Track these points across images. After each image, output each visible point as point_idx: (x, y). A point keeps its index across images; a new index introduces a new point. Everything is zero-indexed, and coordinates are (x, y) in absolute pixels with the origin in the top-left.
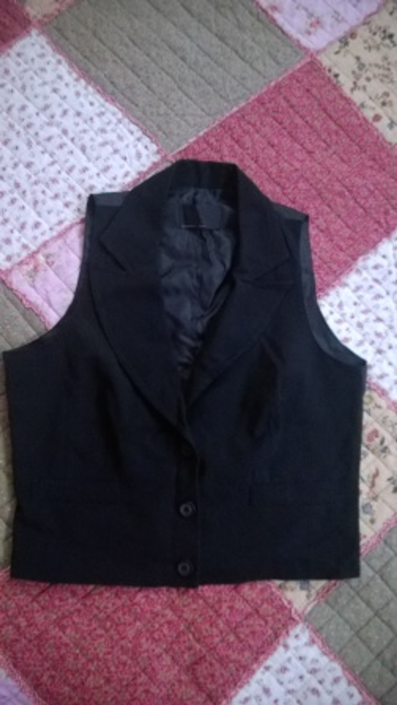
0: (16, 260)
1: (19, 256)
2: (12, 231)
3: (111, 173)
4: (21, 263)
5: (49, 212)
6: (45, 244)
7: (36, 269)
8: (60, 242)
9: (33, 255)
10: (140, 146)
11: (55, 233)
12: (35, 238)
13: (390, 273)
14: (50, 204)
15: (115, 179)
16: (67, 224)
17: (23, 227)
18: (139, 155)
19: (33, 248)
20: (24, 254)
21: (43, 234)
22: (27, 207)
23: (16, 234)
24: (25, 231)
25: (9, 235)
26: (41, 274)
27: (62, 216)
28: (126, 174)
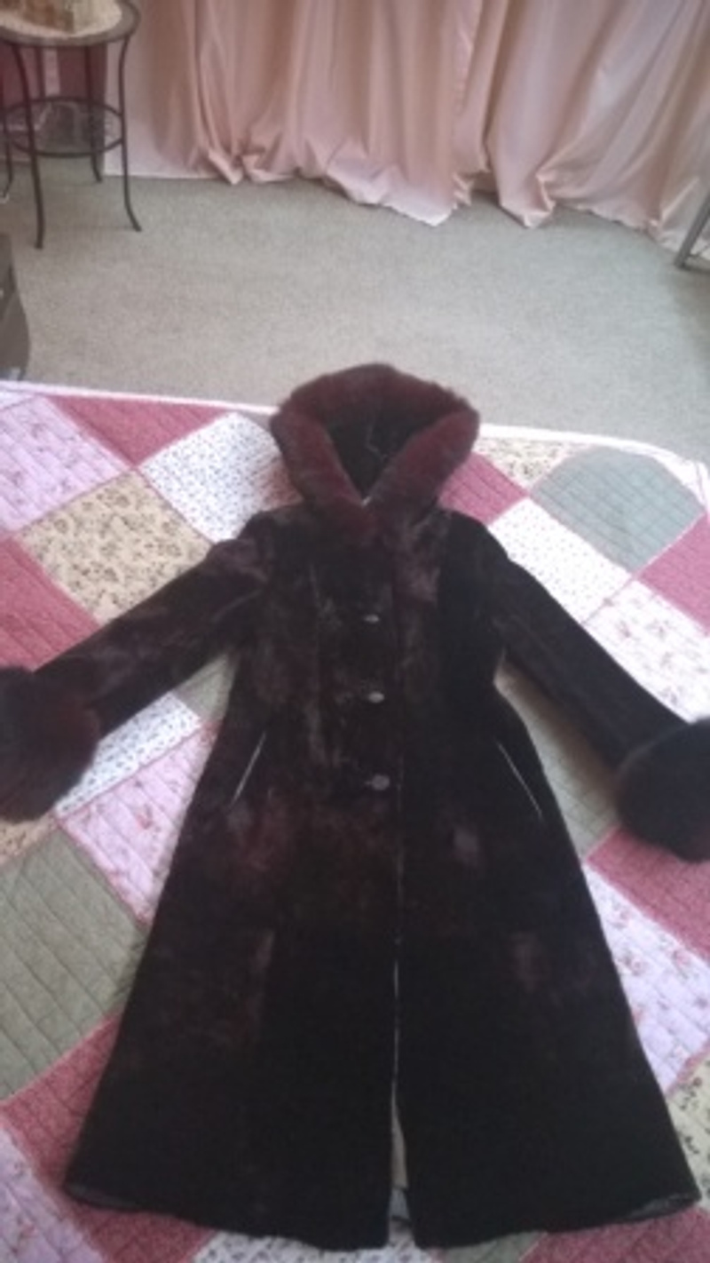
0: (72, 810)
1: (75, 805)
3: (159, 739)
4: (76, 813)
6: (97, 797)
7: (89, 817)
8: (111, 795)
9: (87, 806)
10: (185, 718)
11: (106, 788)
12: (90, 792)
15: (162, 743)
16: (118, 780)
18: (183, 724)
19: (88, 799)
20: (80, 805)
21: (97, 788)
26: (93, 820)
27: (114, 774)
28: (171, 740)
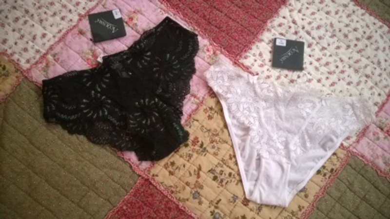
0: (33, 61)
1: (34, 58)
2: (27, 43)
4: (36, 63)
5: (51, 26)
6: (51, 48)
7: (47, 66)
8: (61, 44)
9: (44, 56)
11: (57, 39)
12: (44, 44)
13: (290, 27)
14: (51, 20)
16: (64, 31)
17: (34, 38)
19: (44, 51)
20: (38, 57)
21: (49, 41)
22: (36, 25)
23: (31, 43)
24: (36, 41)
25: (26, 46)
26: (51, 67)
27: (61, 27)
